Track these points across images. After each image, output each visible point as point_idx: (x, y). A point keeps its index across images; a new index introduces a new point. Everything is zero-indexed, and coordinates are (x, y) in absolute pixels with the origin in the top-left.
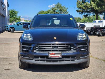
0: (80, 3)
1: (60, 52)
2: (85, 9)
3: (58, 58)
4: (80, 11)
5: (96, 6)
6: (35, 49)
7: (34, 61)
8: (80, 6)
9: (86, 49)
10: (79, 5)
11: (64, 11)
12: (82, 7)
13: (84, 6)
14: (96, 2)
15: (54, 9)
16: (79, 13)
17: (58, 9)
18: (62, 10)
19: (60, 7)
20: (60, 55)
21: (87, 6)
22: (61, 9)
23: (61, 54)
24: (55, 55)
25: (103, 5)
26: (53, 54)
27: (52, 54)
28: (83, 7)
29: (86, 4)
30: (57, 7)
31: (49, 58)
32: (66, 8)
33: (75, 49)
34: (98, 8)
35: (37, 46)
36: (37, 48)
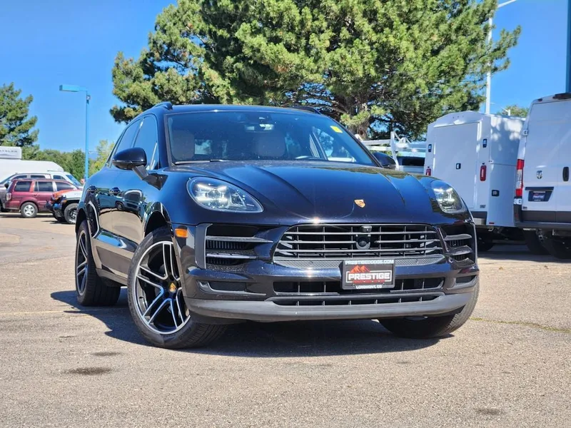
0: (128, 73)
1: (390, 261)
3: (380, 287)
5: (232, 92)
6: (277, 250)
7: (272, 304)
8: (134, 88)
9: (466, 252)
10: (128, 81)
11: (10, 115)
12: (143, 94)
13: (154, 90)
14: (232, 72)
16: (123, 123)
20: (386, 276)
21: (169, 91)
23: (392, 267)
24: (368, 276)
25: (265, 87)
26: (361, 269)
27: (355, 272)
28: (151, 96)
29: (168, 80)
31: (345, 288)
32: (23, 97)
33: (436, 248)
35: (284, 238)
36: (285, 243)
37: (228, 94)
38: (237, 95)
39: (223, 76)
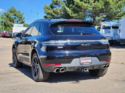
0: (47, 8)
2: (55, 15)
4: (49, 17)
8: (49, 11)
10: (47, 10)
11: (19, 17)
12: (51, 12)
14: (72, 8)
15: (6, 14)
17: (12, 14)
18: (18, 15)
19: (15, 11)
21: (57, 12)
22: (16, 13)
25: (79, 11)
28: (53, 13)
29: (56, 9)
30: (11, 12)
32: (22, 13)
34: (74, 14)
37: (71, 13)
38: (73, 13)
39: (70, 9)
